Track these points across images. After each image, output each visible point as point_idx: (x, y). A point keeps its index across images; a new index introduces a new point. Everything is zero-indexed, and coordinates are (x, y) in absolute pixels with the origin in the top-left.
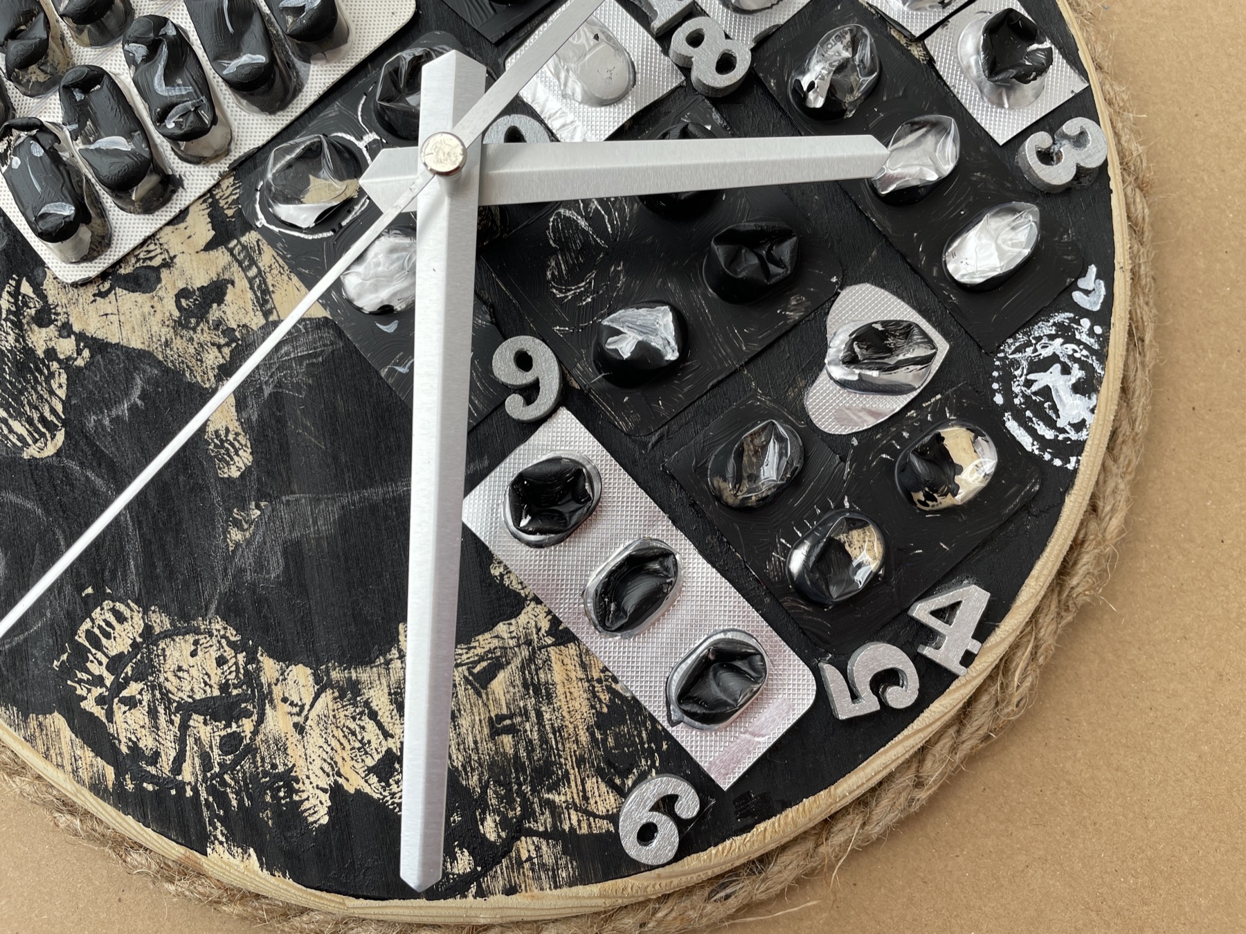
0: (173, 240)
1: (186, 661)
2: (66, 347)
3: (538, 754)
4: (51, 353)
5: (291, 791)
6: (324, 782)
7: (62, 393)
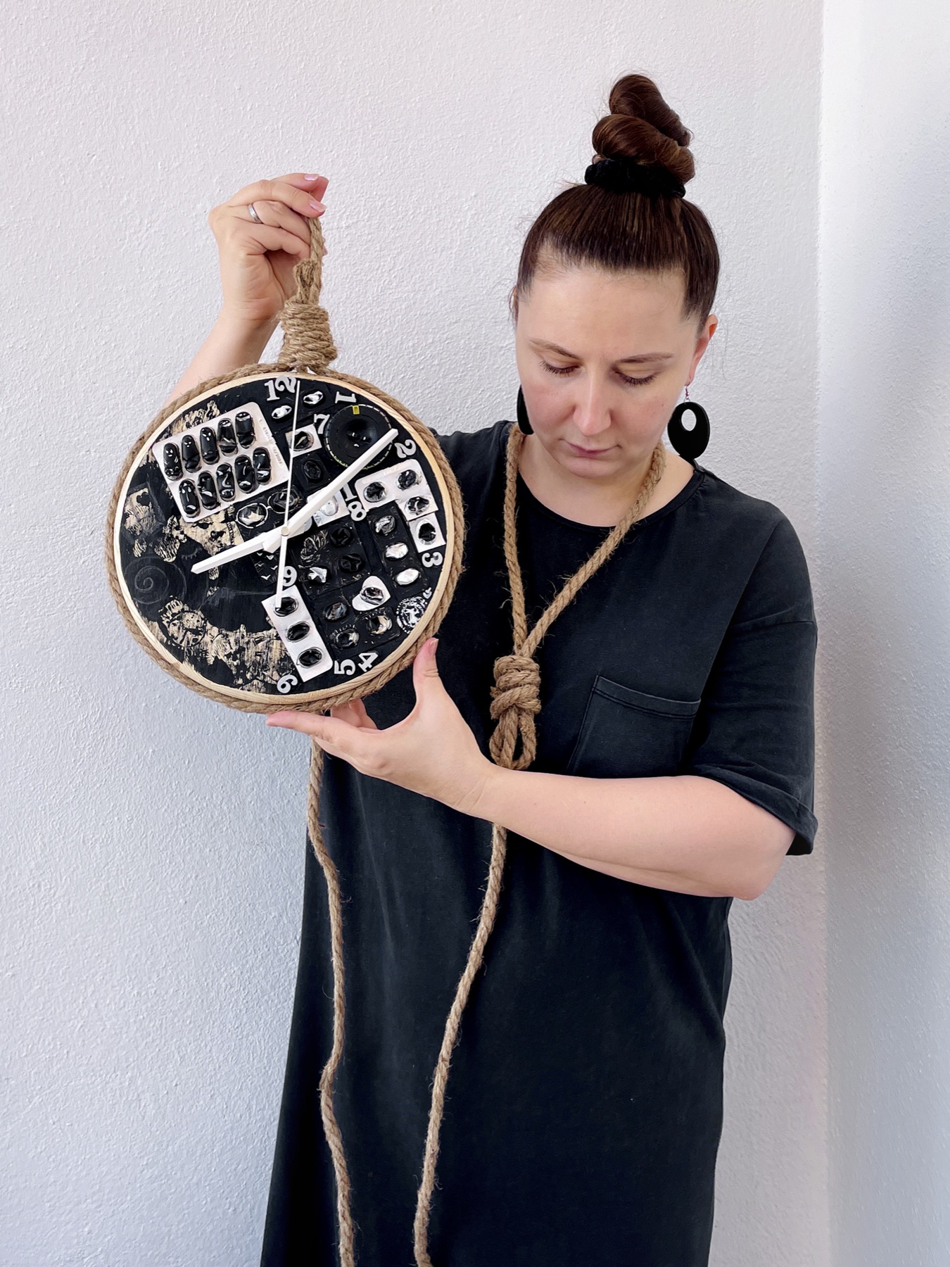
0: (214, 518)
1: (190, 619)
2: (181, 537)
3: (264, 662)
4: (177, 537)
5: (206, 655)
6: (214, 655)
7: (177, 548)
